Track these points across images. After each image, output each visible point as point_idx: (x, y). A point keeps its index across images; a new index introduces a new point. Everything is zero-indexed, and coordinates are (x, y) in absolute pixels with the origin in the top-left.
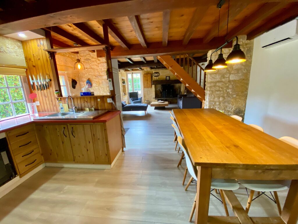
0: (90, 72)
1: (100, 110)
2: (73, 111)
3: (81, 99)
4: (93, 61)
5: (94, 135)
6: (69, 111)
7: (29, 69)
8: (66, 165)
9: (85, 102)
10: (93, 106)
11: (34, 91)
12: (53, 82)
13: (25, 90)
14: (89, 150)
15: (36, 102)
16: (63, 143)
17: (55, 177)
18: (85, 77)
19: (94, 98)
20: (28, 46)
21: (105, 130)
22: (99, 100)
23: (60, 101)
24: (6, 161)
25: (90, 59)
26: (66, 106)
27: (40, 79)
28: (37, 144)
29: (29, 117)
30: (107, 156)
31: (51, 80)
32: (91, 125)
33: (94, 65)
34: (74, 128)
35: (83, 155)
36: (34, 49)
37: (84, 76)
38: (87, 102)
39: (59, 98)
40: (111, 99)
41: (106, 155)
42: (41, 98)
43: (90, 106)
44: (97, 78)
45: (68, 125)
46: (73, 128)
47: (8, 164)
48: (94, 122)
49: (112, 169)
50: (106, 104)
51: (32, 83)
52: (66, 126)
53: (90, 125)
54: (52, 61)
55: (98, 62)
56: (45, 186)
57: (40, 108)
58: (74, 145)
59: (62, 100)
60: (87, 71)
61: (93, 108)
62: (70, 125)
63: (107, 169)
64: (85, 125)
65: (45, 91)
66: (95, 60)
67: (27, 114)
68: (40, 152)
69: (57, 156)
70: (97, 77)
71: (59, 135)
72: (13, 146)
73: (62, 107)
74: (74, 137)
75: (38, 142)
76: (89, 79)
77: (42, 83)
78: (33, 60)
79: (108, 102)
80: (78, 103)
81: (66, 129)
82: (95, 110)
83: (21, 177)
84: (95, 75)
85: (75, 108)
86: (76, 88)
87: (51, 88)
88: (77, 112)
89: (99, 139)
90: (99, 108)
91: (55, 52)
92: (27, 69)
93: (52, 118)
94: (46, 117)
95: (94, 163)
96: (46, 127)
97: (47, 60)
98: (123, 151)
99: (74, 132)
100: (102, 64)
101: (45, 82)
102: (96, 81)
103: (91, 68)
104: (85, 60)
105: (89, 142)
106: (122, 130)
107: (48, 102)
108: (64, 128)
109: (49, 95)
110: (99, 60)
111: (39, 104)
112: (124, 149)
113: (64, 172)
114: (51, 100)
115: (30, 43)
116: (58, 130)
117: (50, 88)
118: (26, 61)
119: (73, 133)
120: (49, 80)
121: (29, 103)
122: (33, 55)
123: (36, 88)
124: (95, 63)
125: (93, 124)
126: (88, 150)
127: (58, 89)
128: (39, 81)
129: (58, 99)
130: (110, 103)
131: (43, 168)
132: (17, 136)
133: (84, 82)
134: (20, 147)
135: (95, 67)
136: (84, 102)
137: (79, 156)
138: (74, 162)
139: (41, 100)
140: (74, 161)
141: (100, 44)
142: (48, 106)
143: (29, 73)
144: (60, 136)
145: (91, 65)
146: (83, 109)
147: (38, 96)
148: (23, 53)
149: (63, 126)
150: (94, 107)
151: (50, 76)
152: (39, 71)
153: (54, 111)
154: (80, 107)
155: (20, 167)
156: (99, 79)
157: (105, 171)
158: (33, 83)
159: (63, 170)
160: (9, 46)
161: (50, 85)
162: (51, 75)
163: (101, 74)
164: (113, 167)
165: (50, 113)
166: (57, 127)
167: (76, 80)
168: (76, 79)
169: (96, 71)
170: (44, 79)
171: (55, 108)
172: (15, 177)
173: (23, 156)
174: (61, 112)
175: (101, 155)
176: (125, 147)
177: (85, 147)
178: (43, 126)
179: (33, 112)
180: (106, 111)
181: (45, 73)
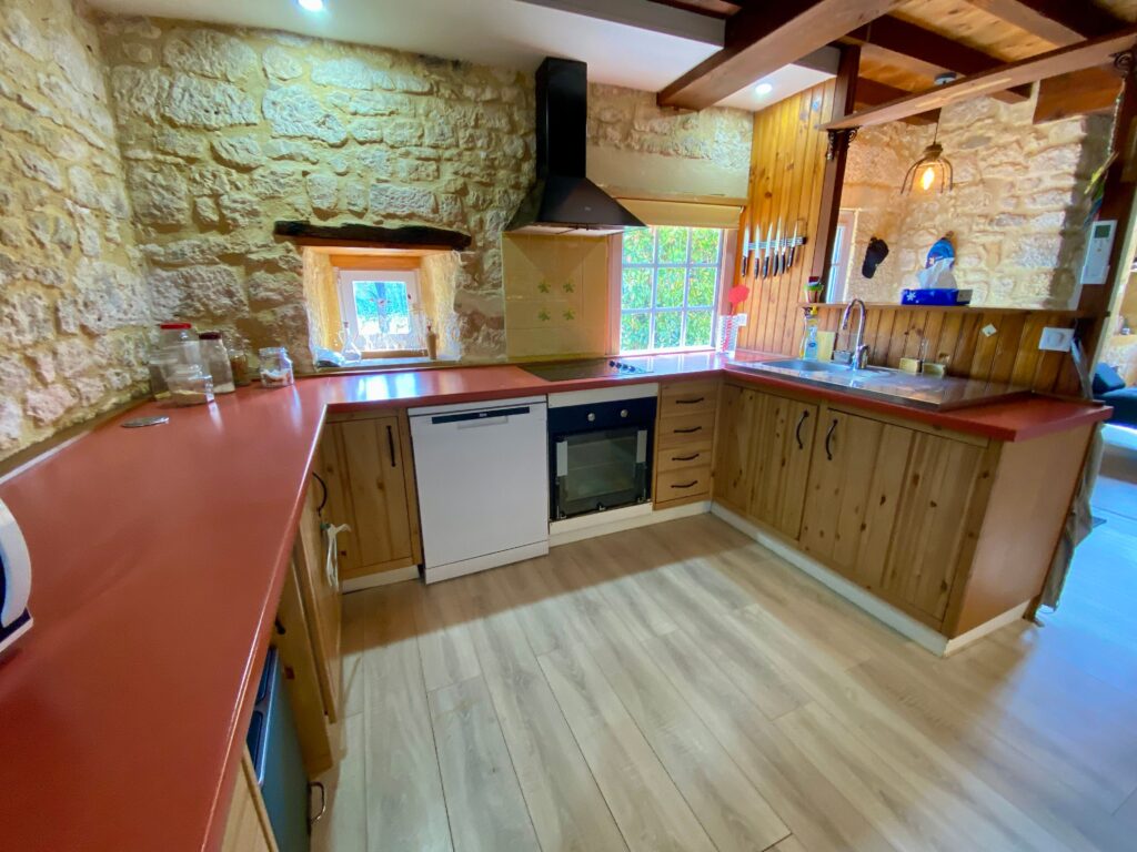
0: (964, 204)
1: (977, 378)
2: (850, 361)
3: (900, 318)
4: (1004, 147)
5: (916, 478)
6: (833, 358)
7: (752, 208)
8: (765, 540)
9: (913, 334)
10: (942, 356)
11: (743, 281)
12: (810, 247)
13: (723, 276)
14: (867, 529)
15: (740, 315)
16: (783, 464)
17: (729, 555)
18: (934, 227)
19: (964, 317)
20: (771, 124)
21: (986, 475)
22: (989, 330)
23: (813, 316)
24: (641, 457)
25: (989, 139)
26: (825, 339)
27: (774, 238)
28: (712, 439)
29: (708, 358)
30: (943, 598)
31: (805, 241)
32: (919, 437)
33: (1001, 164)
34: (838, 425)
35: (838, 537)
36: (784, 131)
37: (927, 224)
38: (920, 333)
39: (814, 308)
40: (1069, 333)
41: (944, 586)
42: (756, 303)
43: (926, 354)
44: (996, 228)
45: (824, 408)
46: (836, 422)
47: (641, 464)
48: (938, 424)
49: (942, 657)
50: (1021, 355)
51: (745, 254)
52: (815, 408)
53: (916, 431)
54: (834, 165)
55: (1033, 145)
56: (699, 563)
57: (744, 336)
58: (818, 487)
59: (823, 314)
60: (951, 198)
61: (943, 363)
62: (830, 409)
63: (919, 645)
64: (888, 426)
65: (776, 279)
66: (1014, 138)
67: (709, 347)
68: (710, 465)
69: (752, 499)
70: (999, 223)
71: (778, 431)
72: (665, 422)
73: (813, 341)
74: (830, 458)
75: (716, 434)
76: (950, 234)
77: (777, 249)
78: (770, 175)
79: (1040, 347)
80: (881, 335)
81: (811, 420)
82: (950, 373)
83: (655, 509)
84: (986, 216)
85: (861, 352)
86: (876, 274)
87: (796, 271)
88: (865, 368)
89: (933, 505)
90: (975, 370)
91: (853, 129)
92: (745, 208)
93: (775, 369)
94: (758, 366)
95: (869, 588)
96: (751, 398)
97: (816, 165)
98: (1029, 616)
99: (834, 438)
100: (1055, 153)
101: (784, 249)
102: (984, 246)
103: (982, 181)
104: (960, 145)
105: (883, 500)
106: (1070, 514)
107: (771, 320)
108: (806, 414)
109: (783, 295)
110: (1040, 136)
111: (744, 324)
112: (1043, 611)
113: (754, 558)
114: (783, 313)
115: (778, 114)
116: (782, 415)
117: (794, 268)
118: (751, 181)
119: (831, 442)
120: (800, 242)
121: (722, 314)
122: (777, 154)
123: (753, 267)
124: (1014, 154)
125: (930, 430)
126: (863, 527)
127: (818, 273)
128: (767, 243)
129: (808, 309)
130: (1049, 353)
131: (704, 514)
132: (678, 402)
133: (916, 252)
134: (676, 431)
135: (1003, 175)
136: (907, 333)
137: (822, 534)
138: (796, 542)
139: (754, 312)
140: (798, 539)
141: (1082, 39)
142: (770, 331)
143: (748, 221)
144: (781, 436)
145: (982, 164)
146: (893, 362)
147: (750, 295)
148: (749, 153)
149: (801, 407)
150: (948, 358)
151: (807, 224)
152: (779, 210)
153: (781, 352)
154: (881, 349)
155: (662, 484)
156: (1004, 233)
157: (909, 645)
158: (750, 252)
159: (754, 548)
160: (721, 138)
161: (797, 260)
162: (810, 224)
163: (1029, 207)
164: (954, 653)
165: (768, 355)
166: (783, 403)
167: (886, 242)
168: (890, 240)
169: (1004, 194)
170: (787, 236)
171: (787, 341)
172: (645, 502)
173: (674, 459)
174: (804, 359)
175: (918, 572)
176: (1053, 604)
177: (857, 510)
178: (742, 391)
179: (726, 345)
180: (1010, 390)
181: (793, 217)
